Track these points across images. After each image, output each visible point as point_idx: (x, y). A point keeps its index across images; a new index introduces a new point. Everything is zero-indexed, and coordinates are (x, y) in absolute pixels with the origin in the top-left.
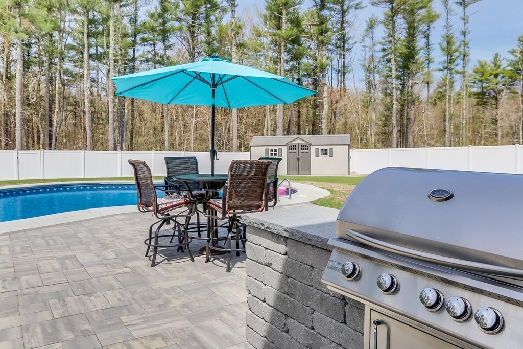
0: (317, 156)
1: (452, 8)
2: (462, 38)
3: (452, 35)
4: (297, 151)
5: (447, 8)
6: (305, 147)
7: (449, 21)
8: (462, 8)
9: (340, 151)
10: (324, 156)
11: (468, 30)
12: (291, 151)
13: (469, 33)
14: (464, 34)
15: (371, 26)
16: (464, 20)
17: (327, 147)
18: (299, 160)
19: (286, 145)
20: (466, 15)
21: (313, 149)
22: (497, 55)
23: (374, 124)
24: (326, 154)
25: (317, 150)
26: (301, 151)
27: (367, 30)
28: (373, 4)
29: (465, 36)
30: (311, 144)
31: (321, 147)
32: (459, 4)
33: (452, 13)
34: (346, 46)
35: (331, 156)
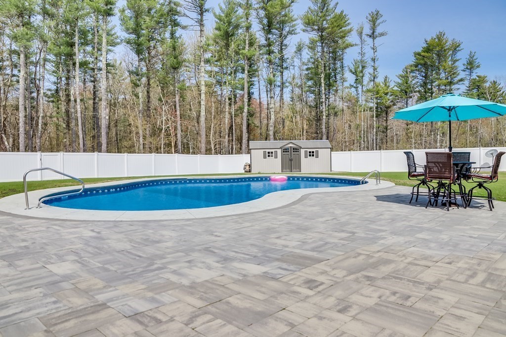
0: (306, 157)
1: (365, 39)
2: (372, 64)
3: (366, 61)
4: (289, 153)
5: (361, 39)
6: (297, 150)
7: (363, 49)
8: (371, 40)
9: (324, 153)
10: (312, 157)
11: (377, 58)
12: (284, 153)
13: (377, 60)
14: (374, 60)
15: (299, 49)
16: (374, 49)
17: (314, 150)
18: (291, 160)
19: (281, 148)
20: (375, 45)
21: (303, 151)
22: (386, 77)
23: (305, 131)
24: (313, 155)
25: (306, 152)
26: (293, 153)
27: (296, 52)
28: (304, 31)
29: (374, 62)
30: (301, 148)
31: (309, 150)
32: (369, 36)
33: (366, 43)
34: (285, 65)
35: (317, 157)
